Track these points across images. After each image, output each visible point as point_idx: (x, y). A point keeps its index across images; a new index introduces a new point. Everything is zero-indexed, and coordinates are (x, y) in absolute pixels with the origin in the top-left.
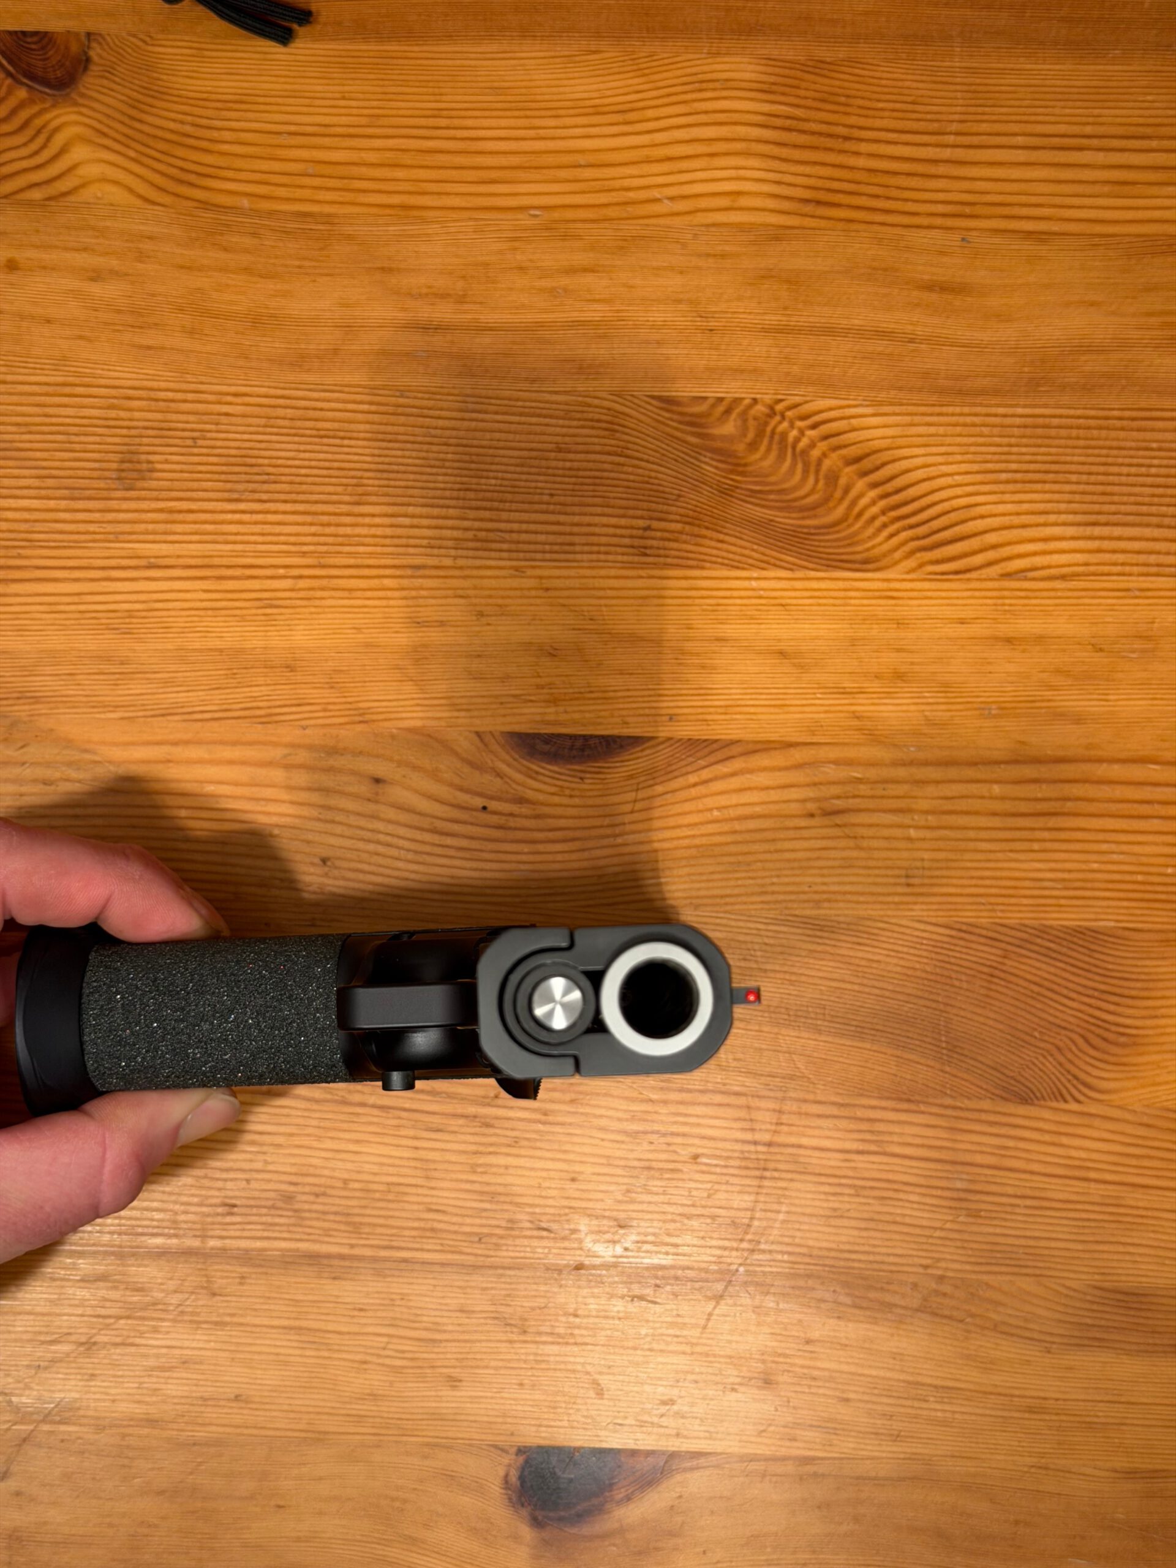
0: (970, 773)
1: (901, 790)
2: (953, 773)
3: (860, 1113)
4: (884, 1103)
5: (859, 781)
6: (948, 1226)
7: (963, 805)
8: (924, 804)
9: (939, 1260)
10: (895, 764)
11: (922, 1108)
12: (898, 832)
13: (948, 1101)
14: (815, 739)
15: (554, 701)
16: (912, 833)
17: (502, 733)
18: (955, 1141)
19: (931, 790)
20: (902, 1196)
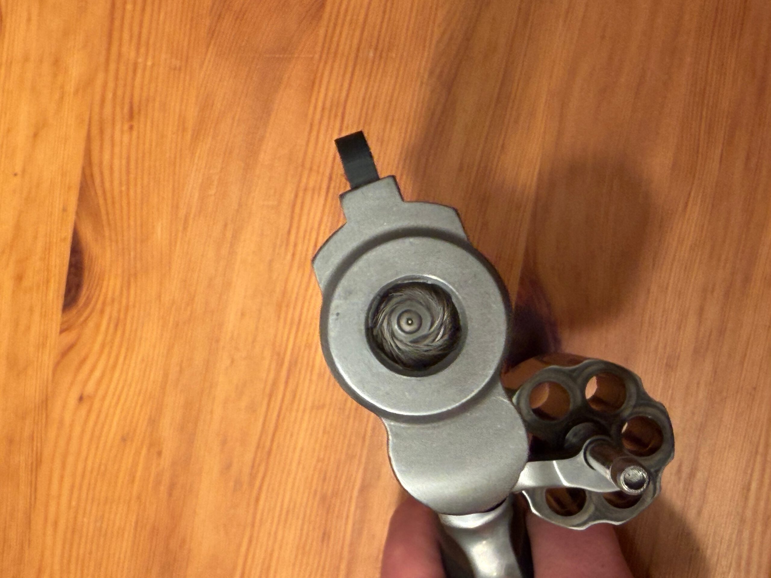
0: (117, 23)
1: (122, 68)
2: (116, 34)
3: (318, 116)
4: (313, 101)
5: (115, 94)
6: (397, 65)
7: (136, 29)
8: (133, 54)
9: (419, 73)
10: (107, 70)
11: (319, 75)
12: (147, 73)
13: (317, 56)
14: (87, 120)
15: (48, 281)
16: (149, 63)
17: (62, 316)
18: (343, 54)
19: (124, 49)
20: (374, 94)
